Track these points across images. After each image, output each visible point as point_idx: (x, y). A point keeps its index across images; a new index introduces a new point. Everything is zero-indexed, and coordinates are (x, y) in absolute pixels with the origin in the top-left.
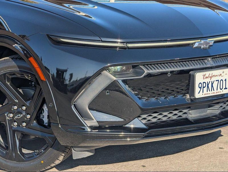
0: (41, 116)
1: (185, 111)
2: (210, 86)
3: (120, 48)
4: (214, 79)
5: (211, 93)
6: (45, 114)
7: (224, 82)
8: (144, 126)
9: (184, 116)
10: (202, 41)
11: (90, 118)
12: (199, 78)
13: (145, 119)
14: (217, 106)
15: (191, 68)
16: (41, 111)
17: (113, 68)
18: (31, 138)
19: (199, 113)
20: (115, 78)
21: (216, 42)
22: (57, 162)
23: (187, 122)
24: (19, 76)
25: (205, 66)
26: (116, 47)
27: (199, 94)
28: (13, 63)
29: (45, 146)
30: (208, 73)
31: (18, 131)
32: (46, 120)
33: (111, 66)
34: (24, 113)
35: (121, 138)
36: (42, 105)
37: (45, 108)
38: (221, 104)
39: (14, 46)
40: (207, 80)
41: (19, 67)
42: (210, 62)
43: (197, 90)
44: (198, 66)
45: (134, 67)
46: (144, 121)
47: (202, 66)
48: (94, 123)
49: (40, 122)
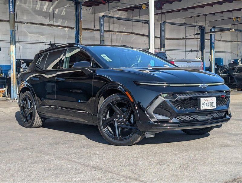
0: (130, 120)
1: (196, 116)
2: (207, 104)
3: (166, 86)
4: (208, 102)
5: (207, 108)
6: (132, 118)
7: (213, 103)
8: (178, 122)
9: (196, 118)
10: (203, 85)
11: (154, 118)
12: (202, 100)
13: (178, 119)
14: (210, 115)
15: (198, 96)
16: (130, 117)
17: (163, 95)
18: (125, 130)
19: (202, 118)
20: (165, 99)
21: (208, 86)
22: (138, 140)
23: (197, 121)
24: (120, 102)
25: (204, 95)
26: (164, 86)
27: (202, 108)
28: (118, 96)
29: (132, 133)
30: (206, 99)
31: (119, 126)
32: (132, 121)
33: (162, 94)
34: (123, 119)
35: (168, 126)
36: (131, 115)
37: (132, 116)
38: (212, 114)
39: (118, 87)
40: (206, 102)
41: (120, 98)
42: (206, 94)
43: (201, 106)
44: (202, 95)
45: (173, 95)
46: (178, 120)
47: (203, 95)
48: (156, 120)
49: (130, 122)
